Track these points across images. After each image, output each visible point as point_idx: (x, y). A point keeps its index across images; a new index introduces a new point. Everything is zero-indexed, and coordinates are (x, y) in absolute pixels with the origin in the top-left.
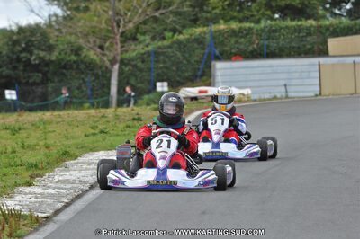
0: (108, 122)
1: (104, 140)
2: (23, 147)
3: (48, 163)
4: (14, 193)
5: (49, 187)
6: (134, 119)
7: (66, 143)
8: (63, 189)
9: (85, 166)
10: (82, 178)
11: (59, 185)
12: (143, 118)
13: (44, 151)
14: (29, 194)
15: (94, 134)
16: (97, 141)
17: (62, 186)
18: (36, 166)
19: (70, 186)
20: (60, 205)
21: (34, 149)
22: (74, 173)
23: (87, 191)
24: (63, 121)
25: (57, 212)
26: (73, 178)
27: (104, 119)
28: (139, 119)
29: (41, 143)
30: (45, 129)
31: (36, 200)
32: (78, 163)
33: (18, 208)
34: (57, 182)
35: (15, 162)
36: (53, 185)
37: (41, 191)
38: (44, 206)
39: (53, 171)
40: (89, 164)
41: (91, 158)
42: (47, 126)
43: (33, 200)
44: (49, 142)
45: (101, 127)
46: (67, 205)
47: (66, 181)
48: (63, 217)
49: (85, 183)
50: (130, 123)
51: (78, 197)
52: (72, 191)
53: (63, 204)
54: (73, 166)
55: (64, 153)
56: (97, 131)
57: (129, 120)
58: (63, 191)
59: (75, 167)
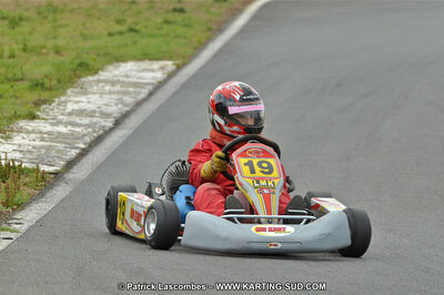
0: (140, 13)
1: (134, 43)
2: (25, 50)
3: (59, 81)
4: (12, 131)
5: (59, 123)
6: (175, 10)
7: (82, 44)
8: (78, 125)
9: (108, 88)
10: (104, 109)
11: (72, 119)
12: (186, 9)
13: (52, 58)
14: (33, 132)
15: (121, 33)
16: (126, 46)
17: (77, 120)
18: (42, 85)
19: (86, 121)
20: (74, 153)
21: (40, 54)
22: (93, 98)
23: (111, 129)
24: (80, 8)
25: (70, 164)
26: (91, 107)
27: (135, 7)
28: (182, 11)
29: (50, 44)
30: (55, 20)
31: (42, 143)
32: (99, 81)
33: (18, 155)
34: (70, 114)
35: (14, 75)
36: (65, 118)
37: (49, 128)
38: (53, 153)
39: (64, 93)
40: (113, 83)
41: (116, 72)
42: (59, 16)
43: (38, 143)
44: (61, 42)
45: (129, 21)
46: (83, 153)
47: (81, 113)
48: (79, 173)
49: (105, 115)
50: (171, 17)
51: (98, 140)
52: (90, 130)
53: (78, 151)
54: (91, 86)
55: (81, 65)
56: (124, 28)
57: (167, 12)
58: (77, 129)
59: (95, 88)
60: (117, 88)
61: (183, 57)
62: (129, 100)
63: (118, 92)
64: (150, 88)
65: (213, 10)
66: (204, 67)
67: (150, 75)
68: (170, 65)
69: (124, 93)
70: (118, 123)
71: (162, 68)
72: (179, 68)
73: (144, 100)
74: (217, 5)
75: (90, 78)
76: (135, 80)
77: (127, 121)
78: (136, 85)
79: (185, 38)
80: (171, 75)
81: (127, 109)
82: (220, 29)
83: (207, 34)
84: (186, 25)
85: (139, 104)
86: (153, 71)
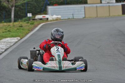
0: (11, 27)
1: (9, 34)
6: (20, 26)
9: (3, 43)
10: (2, 48)
12: (23, 26)
15: (6, 32)
16: (7, 34)
23: (4, 52)
27: (9, 27)
28: (22, 27)
40: (4, 42)
41: (5, 40)
45: (8, 29)
49: (3, 49)
50: (19, 28)
56: (7, 31)
57: (18, 27)
60: (5, 43)
61: (22, 36)
62: (9, 46)
63: (6, 44)
64: (14, 43)
65: (30, 26)
66: (28, 38)
67: (14, 40)
68: (19, 38)
70: (5, 50)
71: (17, 39)
72: (21, 39)
73: (12, 45)
74: (31, 25)
77: (8, 50)
78: (10, 42)
79: (23, 32)
80: (19, 40)
81: (8, 47)
82: (32, 30)
83: (29, 31)
84: (23, 30)
85: (11, 46)
86: (14, 39)
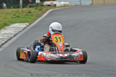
0: (19, 13)
1: (18, 19)
6: (29, 12)
7: (5, 20)
9: (12, 29)
12: (32, 12)
15: (15, 18)
16: (16, 20)
17: (4, 35)
19: (7, 35)
20: (4, 42)
22: (8, 31)
23: (13, 37)
24: (4, 13)
25: (3, 44)
26: (8, 33)
28: (30, 12)
32: (10, 27)
36: (1, 35)
39: (1, 30)
41: (14, 25)
45: (17, 15)
46: (6, 42)
47: (5, 34)
48: (5, 46)
49: (12, 34)
50: (27, 14)
51: (10, 39)
52: (8, 37)
53: (5, 42)
54: (8, 28)
55: (5, 24)
56: (16, 16)
58: (4, 37)
59: (9, 29)
60: (14, 29)
61: (31, 22)
63: (15, 29)
64: (23, 28)
65: (38, 12)
66: (36, 24)
68: (28, 24)
69: (16, 30)
70: (15, 36)
71: (26, 24)
72: (30, 24)
75: (7, 27)
76: (19, 27)
77: (17, 35)
78: (19, 28)
79: (31, 18)
80: (28, 26)
81: (17, 33)
82: (40, 16)
83: (37, 17)
84: (31, 15)
85: (20, 32)
86: (23, 25)
